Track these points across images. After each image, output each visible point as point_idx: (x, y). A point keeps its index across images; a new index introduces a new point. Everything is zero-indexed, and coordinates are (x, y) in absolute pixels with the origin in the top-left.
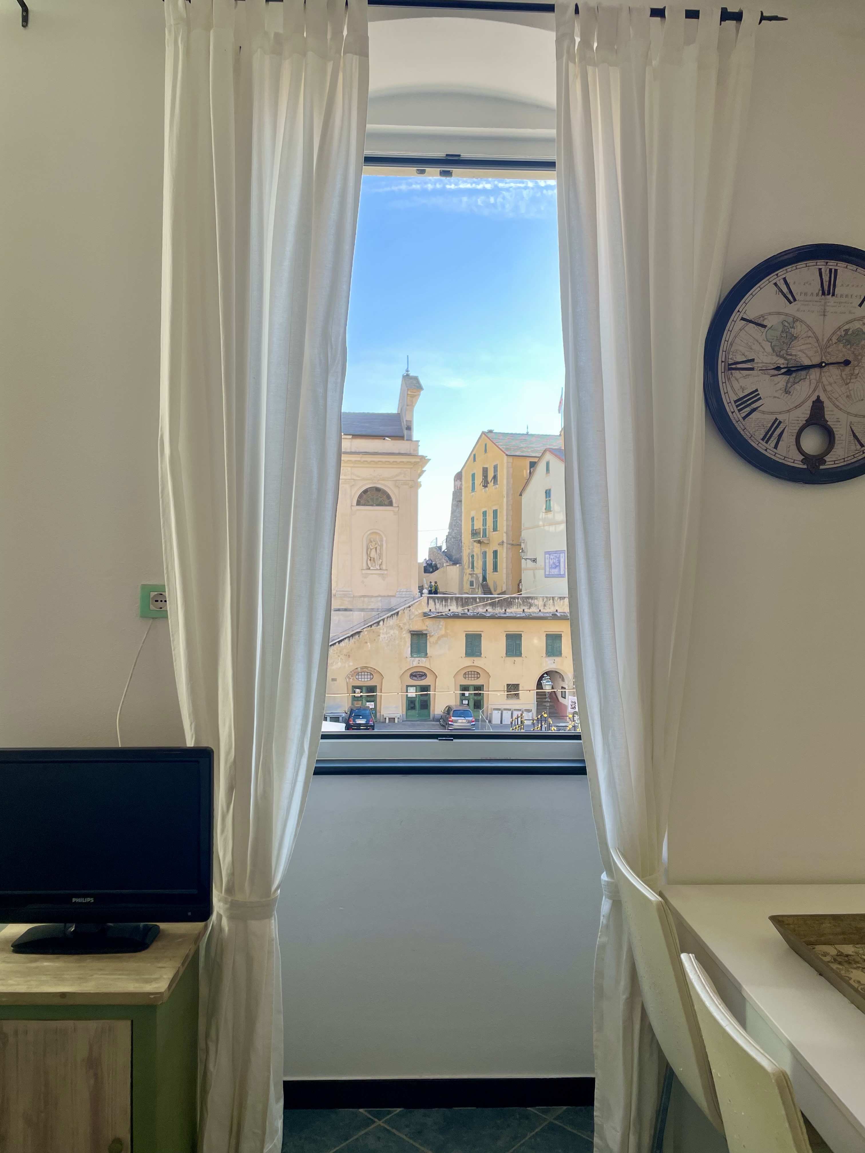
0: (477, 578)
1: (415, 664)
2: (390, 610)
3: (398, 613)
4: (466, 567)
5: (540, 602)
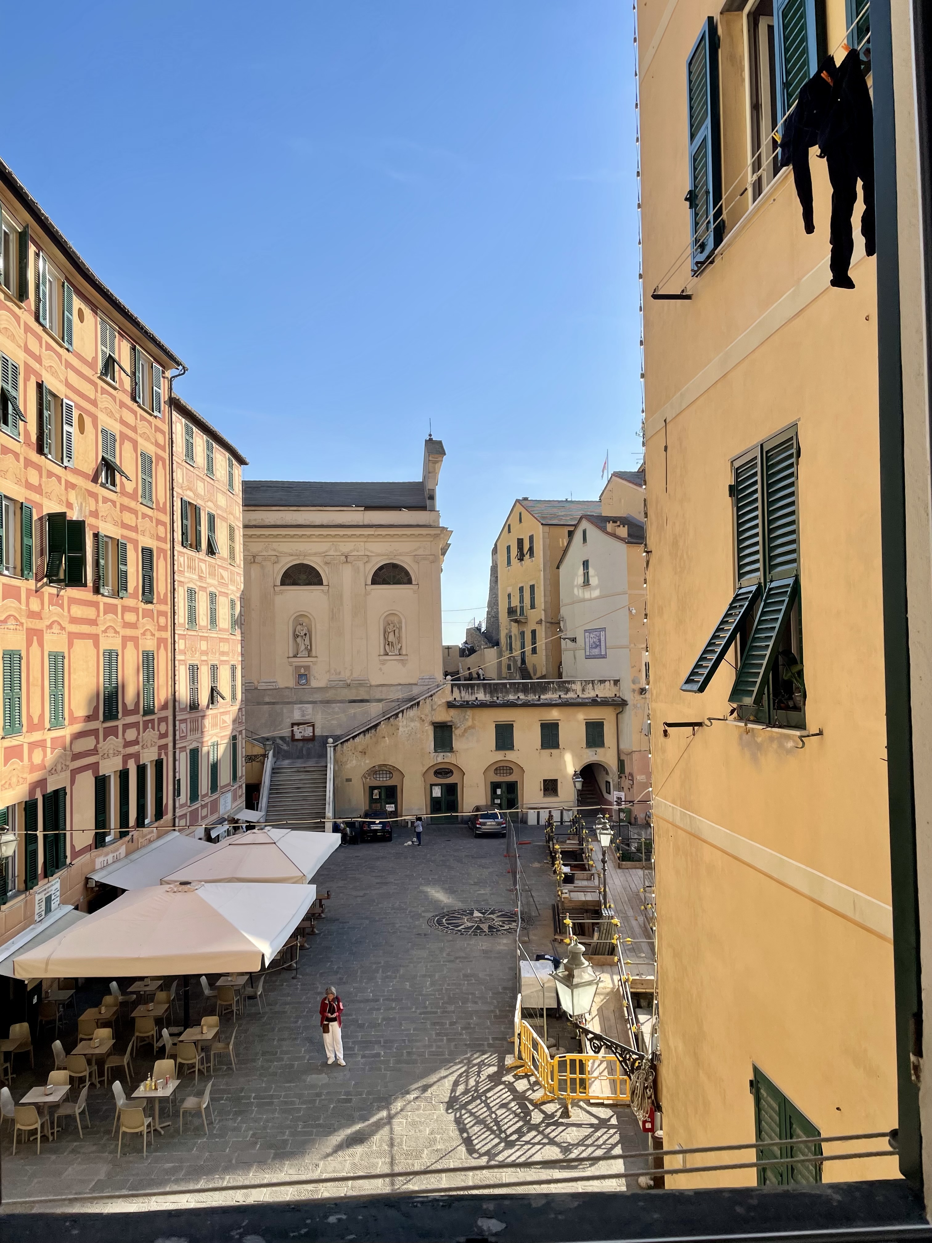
0: (515, 661)
1: (440, 760)
2: (410, 700)
4: (504, 648)
5: (577, 687)
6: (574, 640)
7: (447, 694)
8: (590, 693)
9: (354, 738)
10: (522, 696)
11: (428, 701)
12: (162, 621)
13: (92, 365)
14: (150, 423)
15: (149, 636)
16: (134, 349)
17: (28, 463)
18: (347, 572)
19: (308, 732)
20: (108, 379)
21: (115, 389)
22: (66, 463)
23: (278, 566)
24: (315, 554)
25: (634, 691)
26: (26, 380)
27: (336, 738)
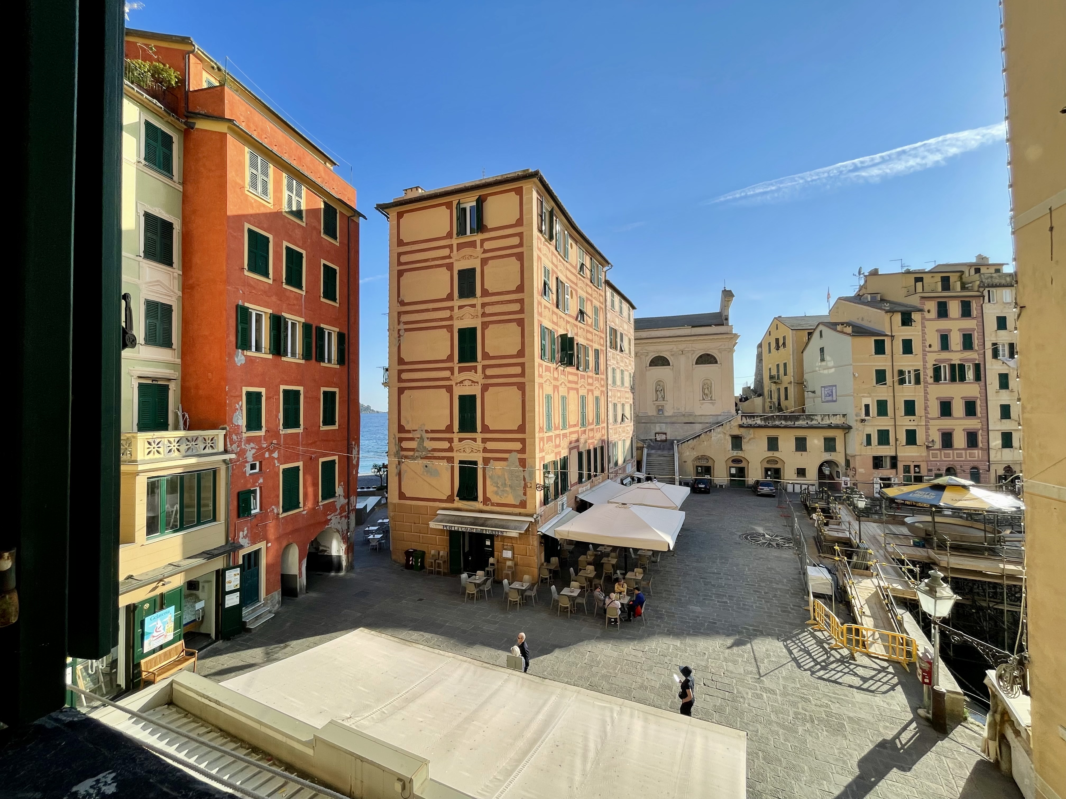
0: (774, 404)
1: (735, 454)
2: (717, 423)
3: (722, 425)
4: (767, 397)
5: (819, 418)
6: (814, 392)
7: (738, 420)
8: (827, 422)
9: (688, 441)
10: (783, 422)
11: (728, 424)
12: (602, 383)
13: (575, 268)
14: (597, 292)
15: (597, 390)
16: (591, 259)
17: (553, 312)
18: (683, 359)
19: (664, 437)
20: (581, 273)
21: (584, 277)
22: (566, 312)
23: (647, 358)
24: (666, 351)
25: (857, 421)
26: (552, 276)
27: (678, 441)
